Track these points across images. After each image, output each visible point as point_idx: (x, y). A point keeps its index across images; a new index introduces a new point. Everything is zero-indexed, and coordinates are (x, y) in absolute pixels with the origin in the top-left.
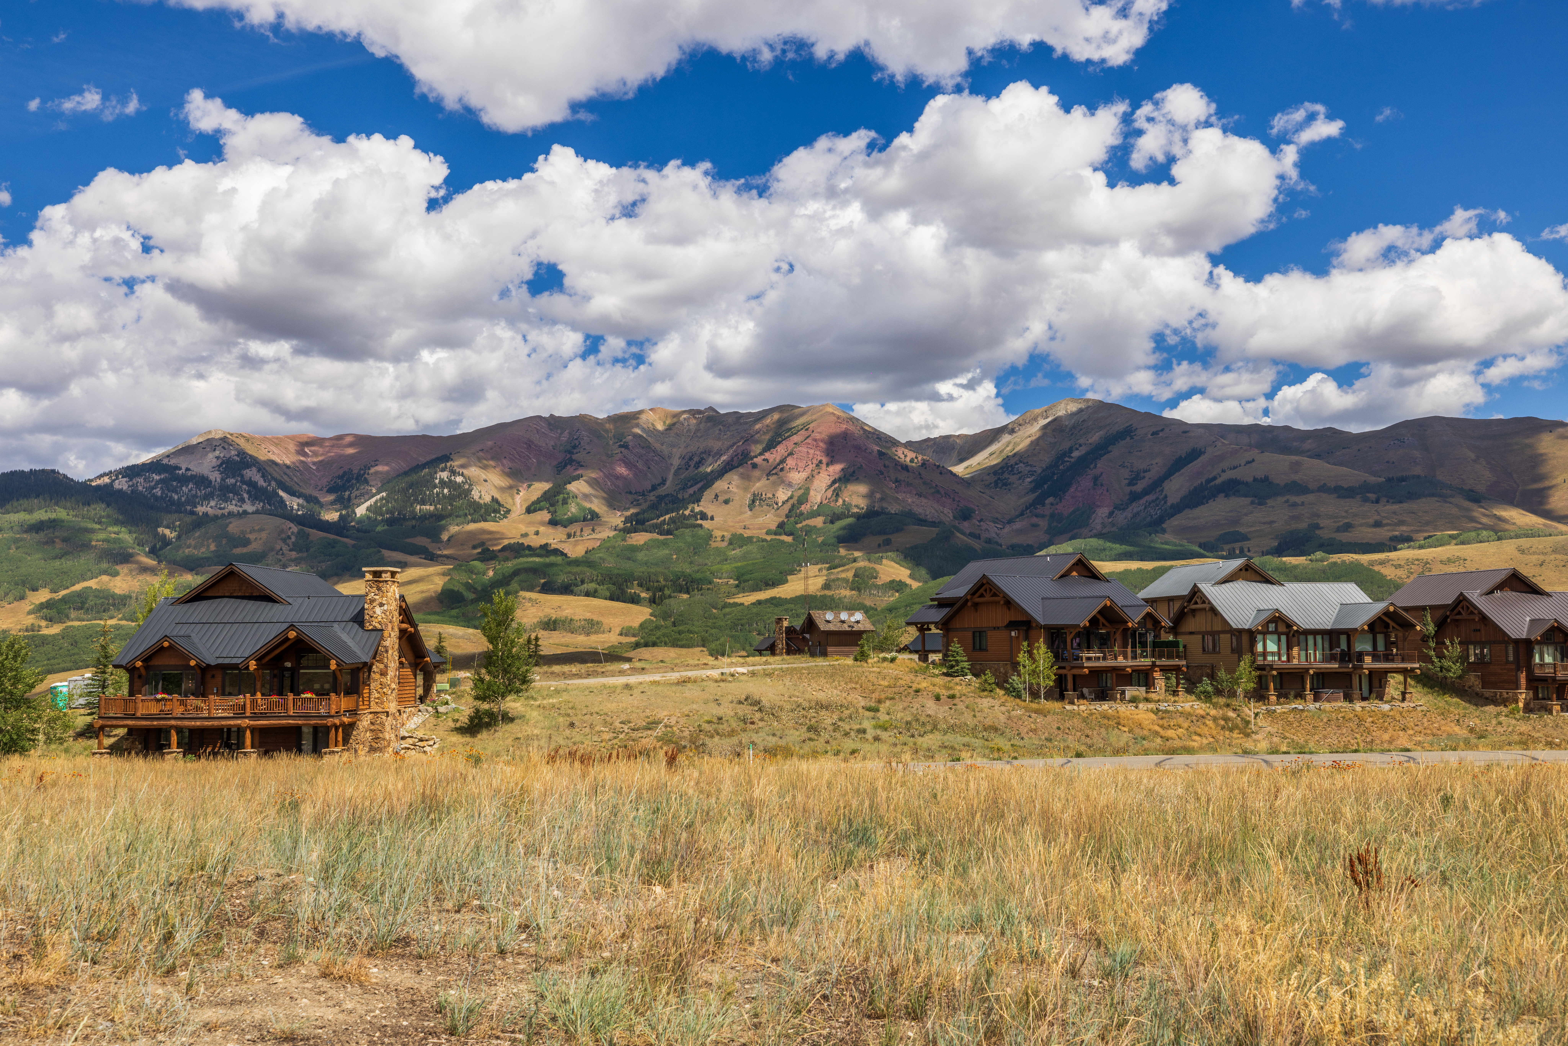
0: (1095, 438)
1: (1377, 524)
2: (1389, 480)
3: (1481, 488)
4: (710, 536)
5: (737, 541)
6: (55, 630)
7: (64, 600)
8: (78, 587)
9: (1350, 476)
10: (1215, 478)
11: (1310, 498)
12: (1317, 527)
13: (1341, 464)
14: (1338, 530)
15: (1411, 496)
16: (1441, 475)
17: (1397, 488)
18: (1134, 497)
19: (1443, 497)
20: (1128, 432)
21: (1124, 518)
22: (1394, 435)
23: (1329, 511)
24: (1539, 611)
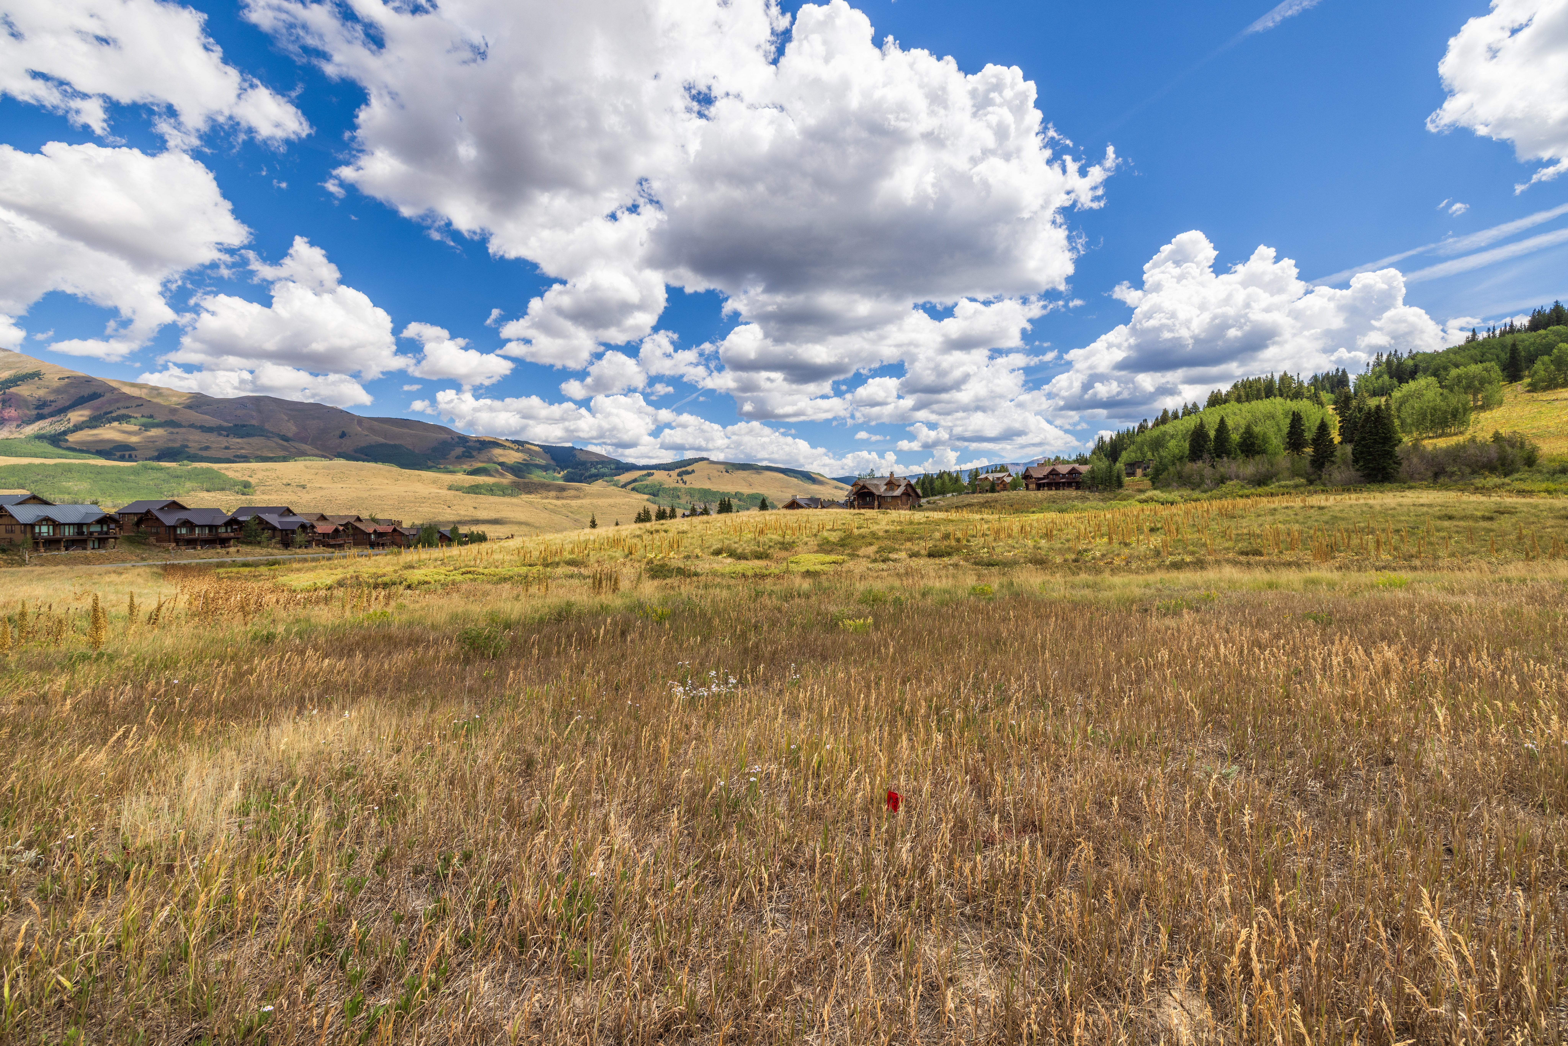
0: (7, 374)
1: (227, 448)
2: (236, 425)
3: (290, 435)
9: (210, 420)
10: (111, 412)
11: (183, 430)
12: (187, 446)
13: (206, 414)
14: (201, 449)
15: (248, 435)
16: (267, 426)
17: (240, 430)
18: (40, 417)
19: (268, 438)
20: (36, 375)
21: (30, 430)
22: (241, 402)
23: (195, 439)
24: (183, 515)
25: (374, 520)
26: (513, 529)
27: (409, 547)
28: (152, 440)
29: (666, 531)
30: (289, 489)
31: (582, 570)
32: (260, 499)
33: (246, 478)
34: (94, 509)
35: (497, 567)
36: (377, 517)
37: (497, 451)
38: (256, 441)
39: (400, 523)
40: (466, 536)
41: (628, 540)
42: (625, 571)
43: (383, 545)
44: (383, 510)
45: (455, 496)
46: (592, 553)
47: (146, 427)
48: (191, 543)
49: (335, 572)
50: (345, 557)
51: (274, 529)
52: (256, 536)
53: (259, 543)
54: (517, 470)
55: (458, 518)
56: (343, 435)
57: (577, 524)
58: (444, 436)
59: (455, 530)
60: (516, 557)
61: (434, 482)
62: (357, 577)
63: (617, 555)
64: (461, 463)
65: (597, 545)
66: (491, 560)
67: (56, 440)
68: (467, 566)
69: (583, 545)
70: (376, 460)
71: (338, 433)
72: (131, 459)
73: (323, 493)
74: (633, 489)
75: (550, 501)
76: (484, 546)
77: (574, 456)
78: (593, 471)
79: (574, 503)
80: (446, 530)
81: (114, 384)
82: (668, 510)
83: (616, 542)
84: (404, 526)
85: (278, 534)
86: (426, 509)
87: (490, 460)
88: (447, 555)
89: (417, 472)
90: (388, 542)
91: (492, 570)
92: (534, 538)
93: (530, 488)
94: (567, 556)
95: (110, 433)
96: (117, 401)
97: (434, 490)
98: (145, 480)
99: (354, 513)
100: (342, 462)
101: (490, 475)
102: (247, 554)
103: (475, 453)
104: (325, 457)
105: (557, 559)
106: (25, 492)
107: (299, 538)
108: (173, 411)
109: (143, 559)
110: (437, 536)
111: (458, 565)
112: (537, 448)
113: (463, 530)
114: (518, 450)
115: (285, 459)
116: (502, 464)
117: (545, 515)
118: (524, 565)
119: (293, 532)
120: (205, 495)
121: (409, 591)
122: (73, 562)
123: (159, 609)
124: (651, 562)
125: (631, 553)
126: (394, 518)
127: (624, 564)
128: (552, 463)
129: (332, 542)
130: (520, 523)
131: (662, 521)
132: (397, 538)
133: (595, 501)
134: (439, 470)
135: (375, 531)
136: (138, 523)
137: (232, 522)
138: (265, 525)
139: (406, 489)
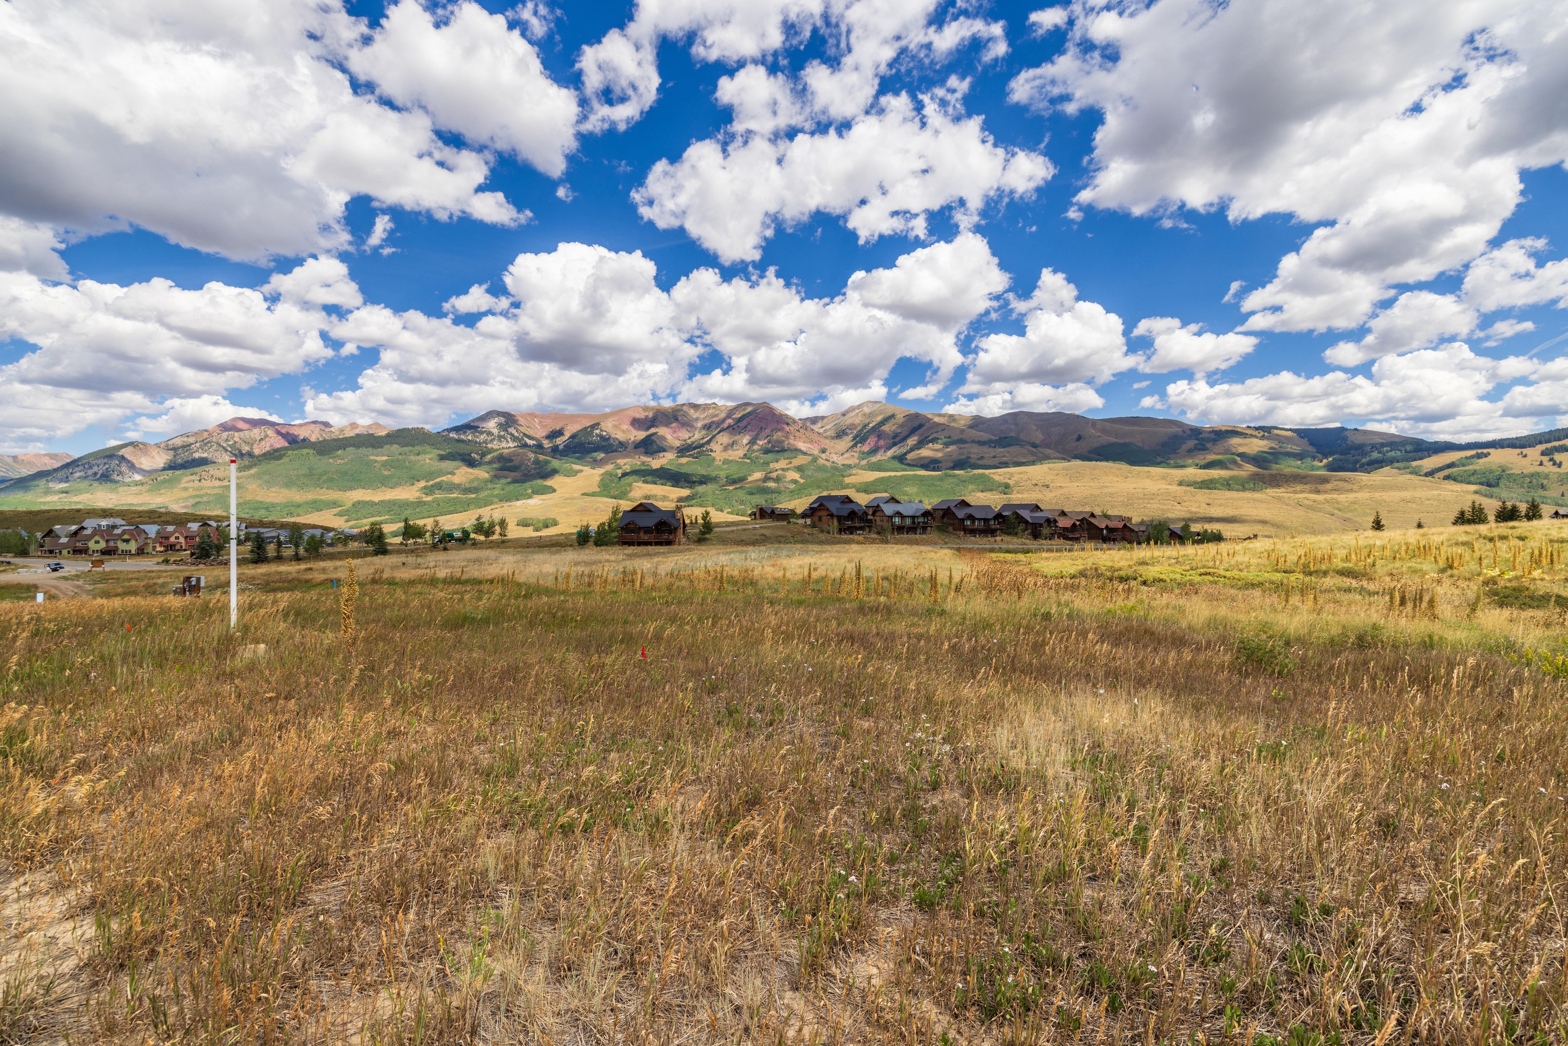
0: (879, 418)
1: (994, 457)
2: (1000, 438)
3: (1038, 442)
4: (714, 459)
5: (726, 462)
6: (429, 498)
7: (432, 486)
8: (438, 480)
9: (984, 436)
10: (928, 437)
11: (968, 445)
12: (970, 458)
14: (978, 459)
15: (1009, 445)
16: (1022, 436)
17: (1004, 441)
18: (895, 444)
19: (1022, 446)
20: (893, 416)
21: (890, 453)
22: (1004, 419)
23: (975, 451)
24: (968, 511)
25: (1106, 516)
26: (1257, 529)
27: (1139, 543)
28: (949, 455)
29: (1522, 538)
30: (1037, 488)
31: (1365, 583)
32: (1016, 498)
33: (1007, 481)
34: (921, 506)
35: (1241, 570)
36: (1110, 513)
37: (1235, 441)
38: (1014, 449)
39: (1130, 519)
40: (1198, 534)
41: (1443, 549)
42: (1440, 590)
43: (1114, 540)
44: (1113, 507)
45: (1185, 492)
46: (1379, 563)
47: (947, 445)
48: (973, 532)
49: (1076, 562)
50: (1083, 549)
51: (1026, 522)
52: (1014, 528)
53: (1016, 534)
54: (1258, 460)
55: (1188, 516)
56: (1079, 438)
57: (1349, 525)
58: (1175, 430)
59: (1186, 527)
60: (1265, 561)
61: (1164, 478)
62: (1096, 569)
63: (1425, 567)
64: (1192, 457)
65: (1387, 553)
66: (1233, 562)
67: (901, 459)
68: (1204, 567)
69: (1365, 552)
70: (1107, 460)
71: (1075, 436)
72: (938, 470)
73: (1062, 491)
74: (1447, 478)
75: (1306, 496)
76: (1223, 547)
77: (1345, 439)
78: (1375, 455)
79: (1342, 498)
80: (1177, 527)
81: (930, 416)
82: (1523, 507)
83: (1423, 550)
84: (1133, 522)
85: (1030, 527)
86: (1155, 506)
87: (1227, 451)
88: (1182, 553)
89: (1146, 469)
90: (1119, 537)
91: (1235, 573)
92: (1288, 539)
93: (1276, 481)
94: (1340, 565)
95: (926, 452)
96: (931, 428)
97: (1163, 486)
98: (947, 484)
99: (1088, 509)
100: (1077, 463)
101: (1227, 468)
102: (1008, 543)
103: (1208, 445)
104: (1064, 459)
105: (1324, 567)
106: (886, 495)
107: (1046, 531)
108: (962, 431)
109: (946, 543)
110: (1167, 533)
111: (1194, 564)
112: (1289, 433)
113: (1195, 528)
114: (1263, 438)
115: (1033, 463)
116: (1242, 455)
117: (1300, 512)
118: (1277, 571)
119: (1041, 525)
120: (980, 495)
121: (1145, 588)
122: (911, 543)
123: (962, 580)
124: (1493, 581)
125: (1451, 567)
126: (1125, 515)
127: (1439, 582)
128: (1311, 449)
129: (1071, 536)
130: (1264, 522)
131: (1511, 524)
132: (1128, 534)
133: (1377, 495)
134: (1169, 466)
135: (1107, 527)
136: (943, 517)
137: (999, 516)
138: (1021, 519)
139: (1135, 486)
